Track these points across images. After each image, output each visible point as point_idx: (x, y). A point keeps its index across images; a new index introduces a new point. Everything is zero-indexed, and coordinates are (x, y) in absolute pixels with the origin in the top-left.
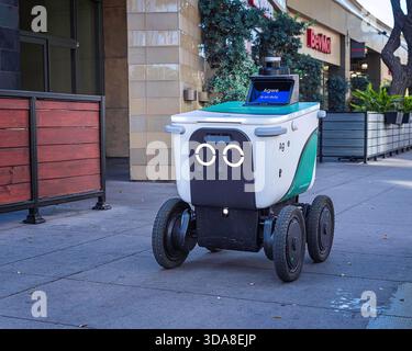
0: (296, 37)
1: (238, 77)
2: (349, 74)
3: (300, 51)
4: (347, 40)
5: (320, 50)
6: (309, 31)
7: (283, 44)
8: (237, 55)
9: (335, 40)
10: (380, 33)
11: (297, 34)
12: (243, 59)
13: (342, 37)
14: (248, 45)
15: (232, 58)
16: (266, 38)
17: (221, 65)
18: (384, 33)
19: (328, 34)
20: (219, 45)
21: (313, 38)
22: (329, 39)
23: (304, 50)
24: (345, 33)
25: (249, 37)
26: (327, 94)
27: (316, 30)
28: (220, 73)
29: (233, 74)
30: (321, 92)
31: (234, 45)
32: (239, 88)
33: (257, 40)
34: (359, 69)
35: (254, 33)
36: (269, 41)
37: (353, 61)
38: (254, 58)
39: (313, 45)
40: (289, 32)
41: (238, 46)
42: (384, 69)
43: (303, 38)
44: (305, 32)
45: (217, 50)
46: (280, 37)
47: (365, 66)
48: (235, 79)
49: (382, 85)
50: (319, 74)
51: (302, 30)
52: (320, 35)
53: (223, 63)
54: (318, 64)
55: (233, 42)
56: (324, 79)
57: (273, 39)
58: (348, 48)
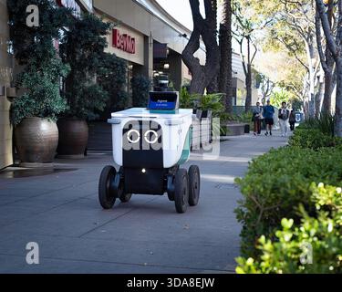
0: (102, 37)
1: (46, 74)
2: (152, 73)
3: (106, 50)
4: (151, 41)
5: (125, 50)
6: (115, 32)
7: (90, 43)
8: (45, 52)
9: (139, 41)
10: (180, 35)
11: (103, 34)
12: (51, 56)
13: (146, 38)
14: (56, 43)
15: (40, 55)
16: (74, 37)
17: (29, 61)
18: (185, 36)
19: (132, 35)
20: (28, 42)
21: (118, 38)
22: (133, 39)
23: (109, 50)
24: (149, 35)
25: (57, 35)
26: (131, 91)
27: (121, 31)
28: (28, 70)
29: (41, 70)
30: (126, 89)
31: (42, 43)
32: (47, 85)
33: (65, 38)
34: (162, 69)
35: (62, 32)
36: (76, 40)
37: (156, 60)
38: (61, 56)
39: (118, 45)
40: (95, 32)
41: (46, 44)
42: (185, 69)
43: (109, 38)
44: (111, 32)
45: (25, 48)
46: (87, 37)
47: (167, 66)
48: (42, 75)
49: (183, 84)
50: (124, 72)
51: (108, 30)
52: (125, 35)
53: (32, 60)
54: (122, 62)
55: (42, 39)
56: (128, 78)
57: (80, 38)
58: (151, 49)
